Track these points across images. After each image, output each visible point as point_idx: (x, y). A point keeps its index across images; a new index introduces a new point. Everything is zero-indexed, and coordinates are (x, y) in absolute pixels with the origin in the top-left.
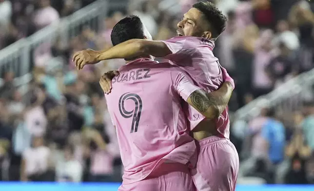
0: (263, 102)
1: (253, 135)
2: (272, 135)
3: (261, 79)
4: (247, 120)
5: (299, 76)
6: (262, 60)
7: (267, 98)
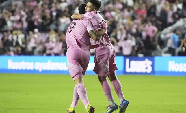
0: (170, 28)
1: (168, 39)
2: (174, 39)
3: (170, 20)
4: (165, 35)
5: (183, 19)
6: (170, 14)
7: (172, 27)
